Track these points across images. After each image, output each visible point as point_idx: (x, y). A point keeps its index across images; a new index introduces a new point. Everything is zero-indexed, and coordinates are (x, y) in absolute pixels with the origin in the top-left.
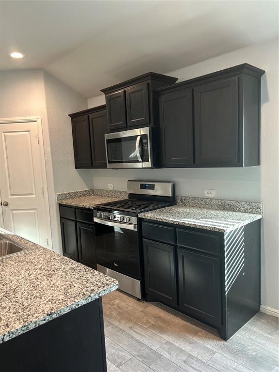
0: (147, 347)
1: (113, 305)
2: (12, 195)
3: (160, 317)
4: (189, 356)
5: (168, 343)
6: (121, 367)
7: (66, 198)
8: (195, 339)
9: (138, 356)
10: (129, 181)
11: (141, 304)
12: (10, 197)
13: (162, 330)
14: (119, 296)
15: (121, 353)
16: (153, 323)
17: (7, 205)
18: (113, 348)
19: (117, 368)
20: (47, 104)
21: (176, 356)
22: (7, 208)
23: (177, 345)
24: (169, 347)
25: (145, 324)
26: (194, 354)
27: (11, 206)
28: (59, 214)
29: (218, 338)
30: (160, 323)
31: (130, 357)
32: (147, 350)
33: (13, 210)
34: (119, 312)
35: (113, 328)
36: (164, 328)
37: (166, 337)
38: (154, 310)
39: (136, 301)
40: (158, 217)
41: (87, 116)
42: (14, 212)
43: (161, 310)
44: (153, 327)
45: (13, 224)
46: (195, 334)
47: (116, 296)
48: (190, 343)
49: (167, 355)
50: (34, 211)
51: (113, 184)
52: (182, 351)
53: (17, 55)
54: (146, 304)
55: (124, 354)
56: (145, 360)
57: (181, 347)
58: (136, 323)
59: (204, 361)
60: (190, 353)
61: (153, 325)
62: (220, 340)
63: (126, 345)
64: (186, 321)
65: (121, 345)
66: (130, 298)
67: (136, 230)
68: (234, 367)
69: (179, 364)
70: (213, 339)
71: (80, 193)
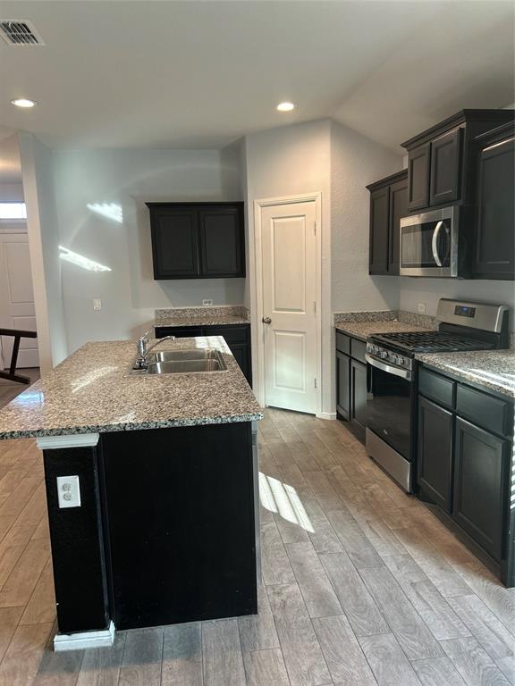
0: (373, 549)
1: (366, 489)
2: (276, 309)
3: (423, 524)
4: (426, 581)
5: (408, 556)
6: (322, 556)
7: (348, 321)
8: (455, 567)
9: (353, 554)
10: (442, 299)
11: (409, 500)
12: (274, 312)
13: (411, 538)
14: (382, 481)
15: (332, 542)
16: (406, 527)
17: (269, 322)
18: (328, 534)
19: (316, 555)
20: (332, 173)
21: (406, 574)
22: (269, 328)
23: (419, 563)
24: (403, 560)
25: (393, 524)
26: (436, 582)
27: (274, 325)
28: (335, 345)
29: (496, 579)
30: (416, 531)
31: (340, 550)
32: (370, 553)
33: (275, 331)
34: (367, 500)
35: (344, 514)
36: (417, 537)
37: (409, 549)
38: (422, 512)
39: (402, 493)
40: (437, 361)
41: (387, 188)
42: (278, 333)
43: (433, 517)
44: (402, 531)
45: (274, 351)
46: (462, 561)
47: (379, 480)
48: (442, 568)
49: (392, 567)
50: (301, 335)
51: (425, 304)
52: (419, 571)
53: (286, 107)
54: (416, 501)
55: (336, 544)
56: (358, 561)
57: (424, 568)
58: (380, 520)
59: (444, 595)
60: (431, 579)
61: (404, 529)
62: (497, 583)
63: (346, 538)
64: (461, 541)
65: (339, 535)
66: (396, 487)
67: (410, 379)
68: (487, 620)
69: (401, 584)
70: (486, 577)
71: (373, 314)
